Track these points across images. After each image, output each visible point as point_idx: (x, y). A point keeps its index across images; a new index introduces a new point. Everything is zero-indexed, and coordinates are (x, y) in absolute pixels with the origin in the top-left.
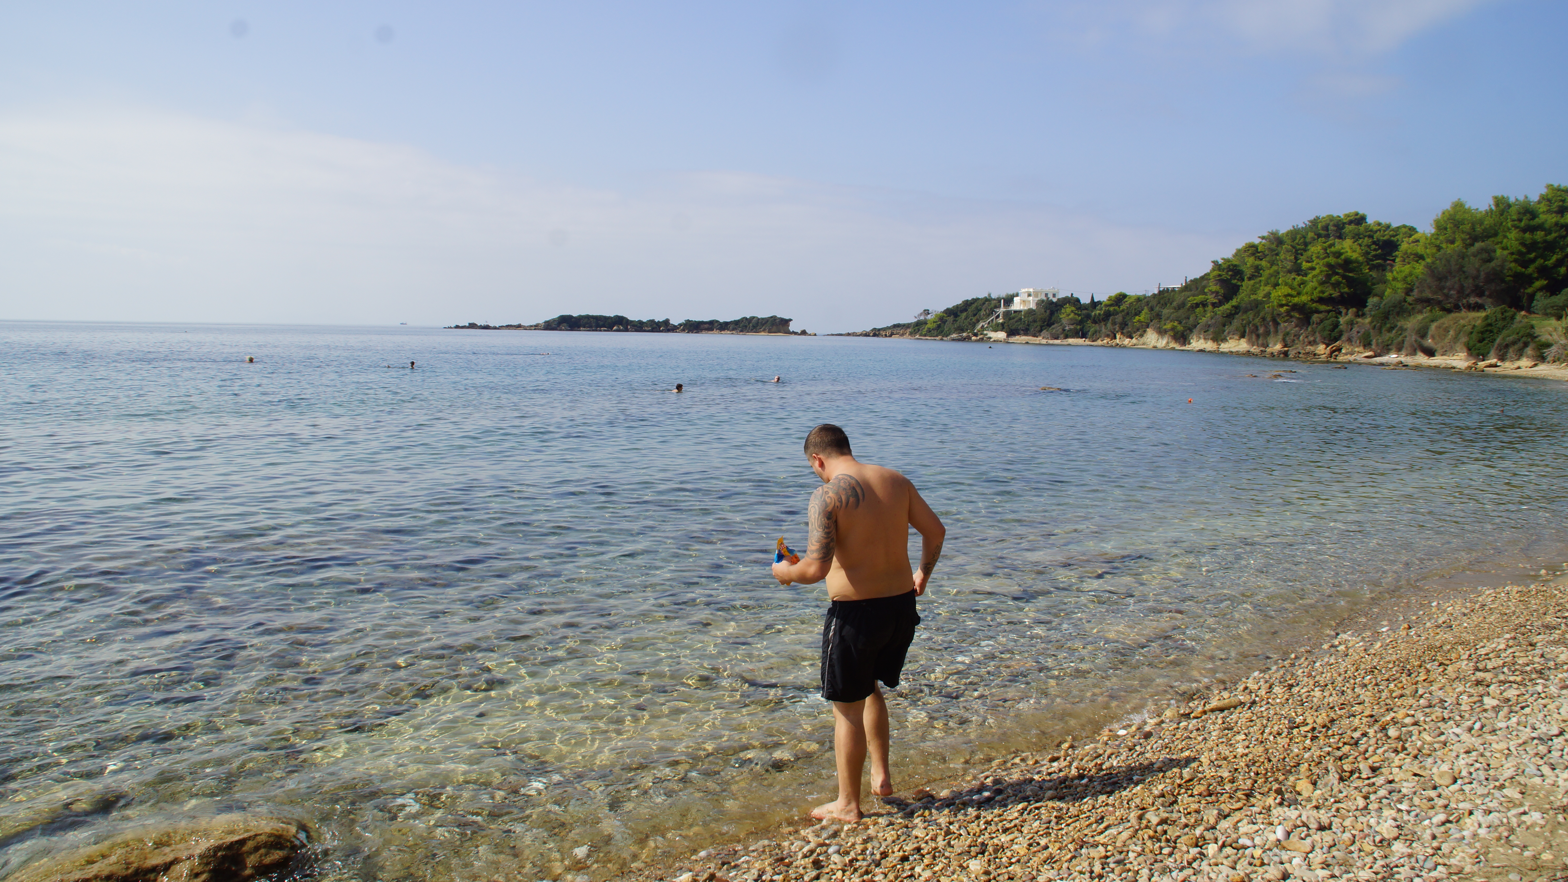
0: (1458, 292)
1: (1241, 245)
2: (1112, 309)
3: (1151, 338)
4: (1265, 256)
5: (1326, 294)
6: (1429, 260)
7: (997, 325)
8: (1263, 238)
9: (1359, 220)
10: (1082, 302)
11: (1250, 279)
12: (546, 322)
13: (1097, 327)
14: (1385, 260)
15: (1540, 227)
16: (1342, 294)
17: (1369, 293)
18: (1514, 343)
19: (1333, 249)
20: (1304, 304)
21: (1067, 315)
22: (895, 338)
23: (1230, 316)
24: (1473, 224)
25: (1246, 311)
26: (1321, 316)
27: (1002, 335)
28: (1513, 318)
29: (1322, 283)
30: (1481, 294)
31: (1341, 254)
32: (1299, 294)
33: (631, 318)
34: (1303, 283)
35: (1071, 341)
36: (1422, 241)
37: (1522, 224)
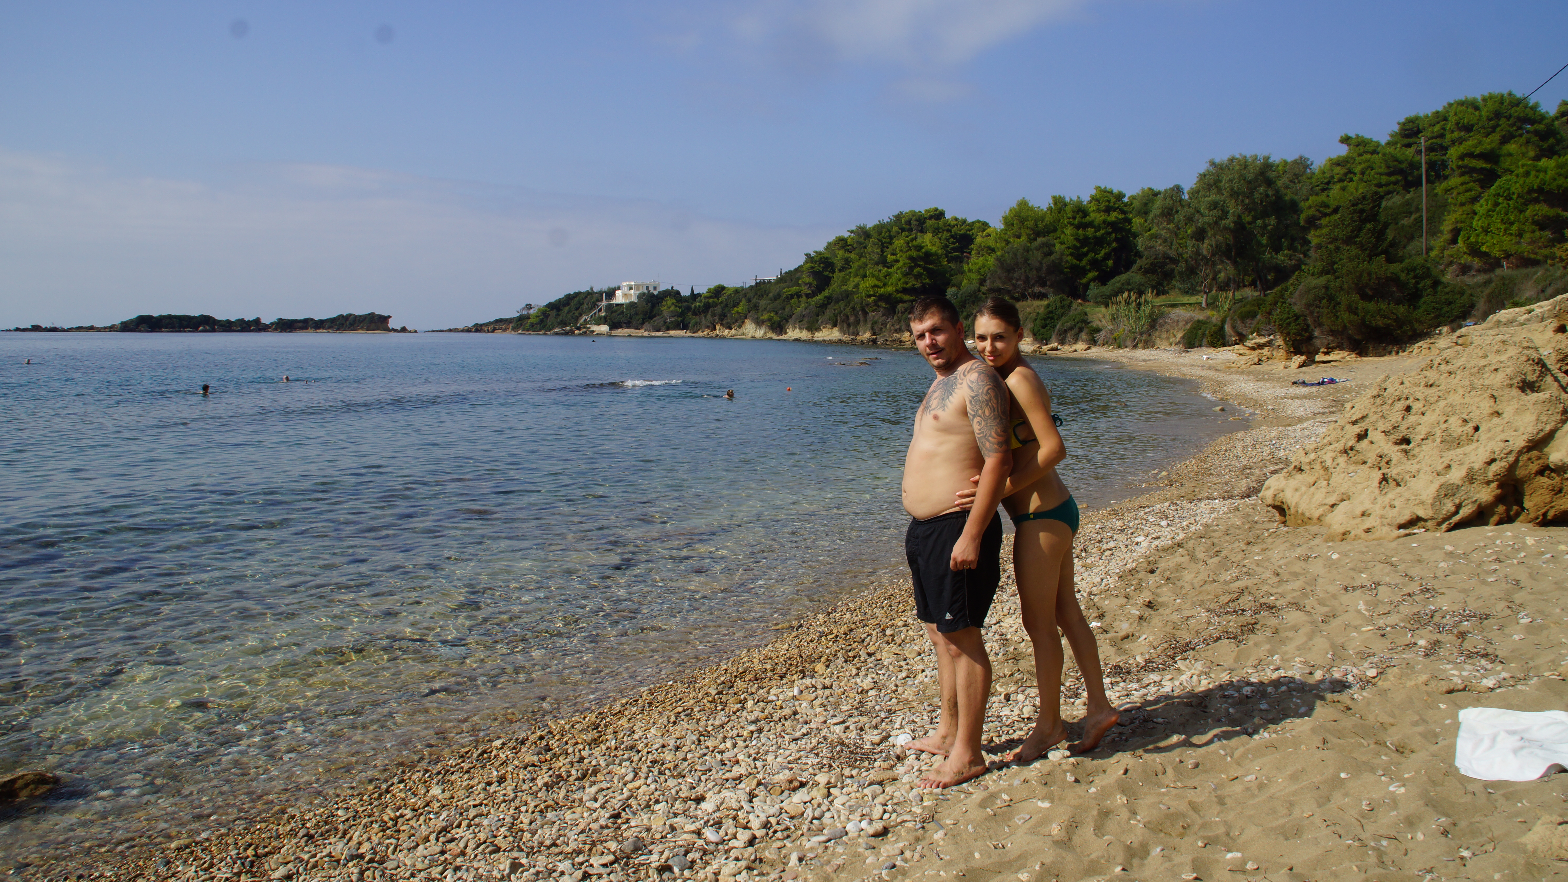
0: (1025, 283)
1: (832, 238)
2: (711, 301)
3: (750, 329)
4: (854, 249)
5: (909, 285)
6: (999, 253)
7: (600, 318)
8: (852, 232)
9: (939, 215)
10: (682, 294)
11: (840, 271)
12: (122, 323)
13: (697, 319)
14: (963, 252)
15: (1091, 224)
16: (924, 285)
17: (948, 283)
18: (1071, 329)
19: (914, 243)
20: (890, 295)
21: (668, 308)
22: (498, 334)
23: (823, 306)
24: (1036, 221)
25: (837, 301)
26: (906, 305)
27: (604, 328)
28: (1070, 306)
29: (905, 275)
30: (1043, 285)
31: (921, 247)
32: (885, 285)
33: (218, 318)
34: (888, 275)
35: (672, 333)
36: (993, 235)
37: (1076, 222)
